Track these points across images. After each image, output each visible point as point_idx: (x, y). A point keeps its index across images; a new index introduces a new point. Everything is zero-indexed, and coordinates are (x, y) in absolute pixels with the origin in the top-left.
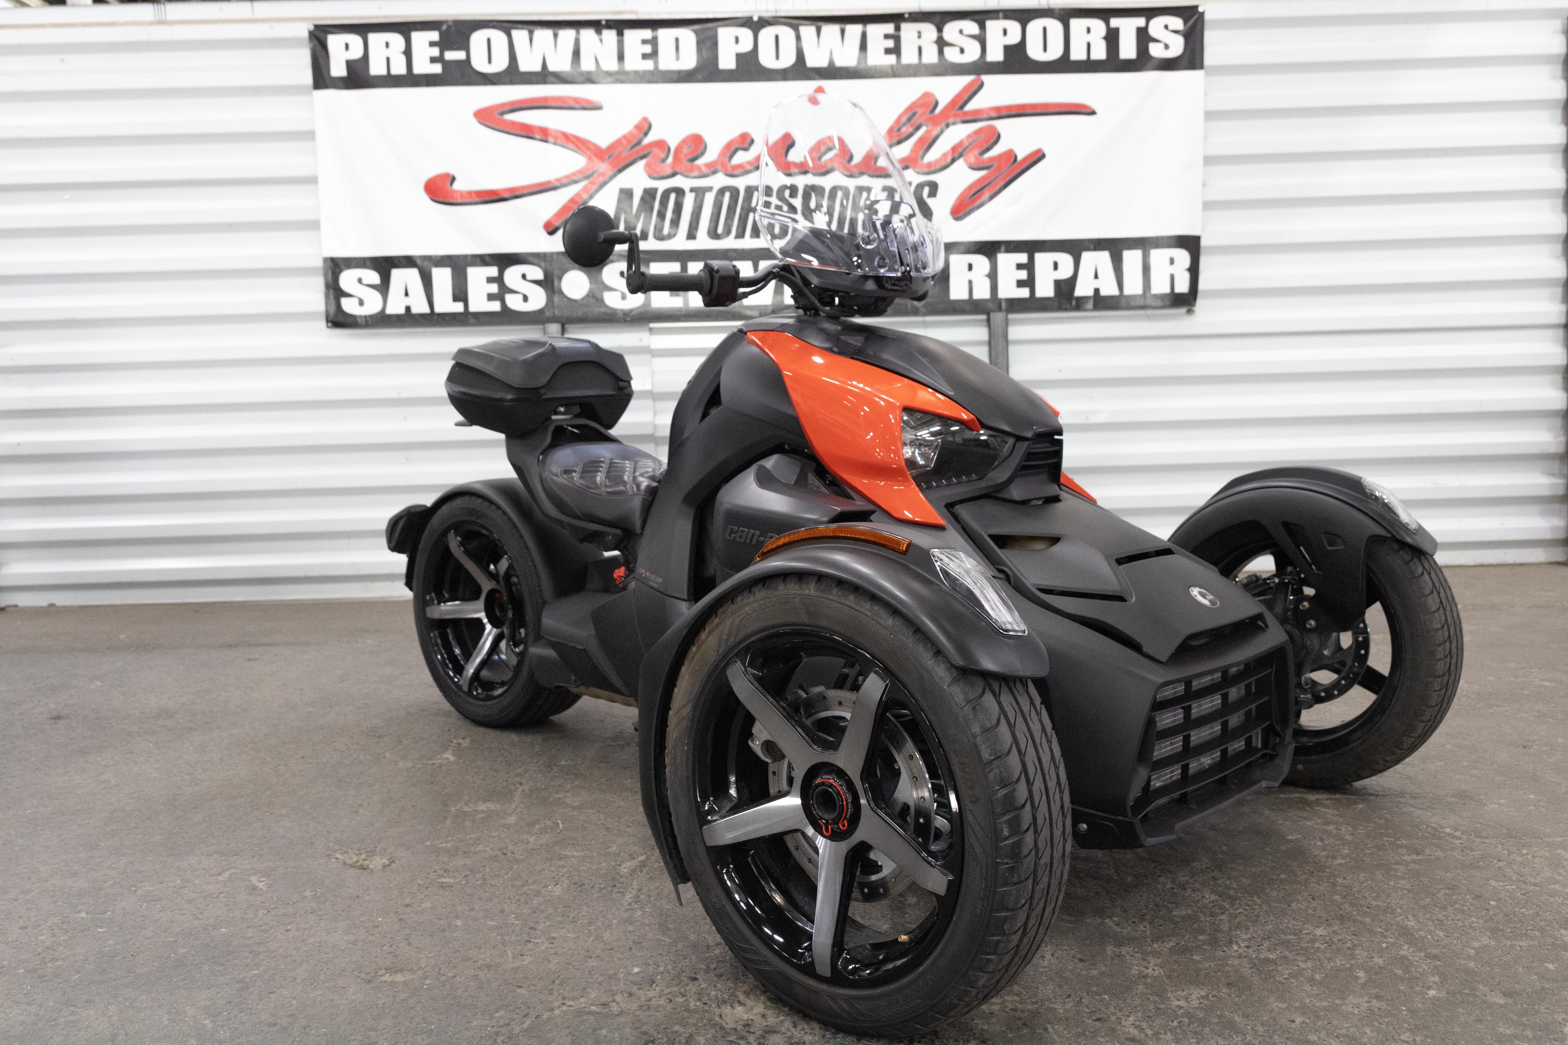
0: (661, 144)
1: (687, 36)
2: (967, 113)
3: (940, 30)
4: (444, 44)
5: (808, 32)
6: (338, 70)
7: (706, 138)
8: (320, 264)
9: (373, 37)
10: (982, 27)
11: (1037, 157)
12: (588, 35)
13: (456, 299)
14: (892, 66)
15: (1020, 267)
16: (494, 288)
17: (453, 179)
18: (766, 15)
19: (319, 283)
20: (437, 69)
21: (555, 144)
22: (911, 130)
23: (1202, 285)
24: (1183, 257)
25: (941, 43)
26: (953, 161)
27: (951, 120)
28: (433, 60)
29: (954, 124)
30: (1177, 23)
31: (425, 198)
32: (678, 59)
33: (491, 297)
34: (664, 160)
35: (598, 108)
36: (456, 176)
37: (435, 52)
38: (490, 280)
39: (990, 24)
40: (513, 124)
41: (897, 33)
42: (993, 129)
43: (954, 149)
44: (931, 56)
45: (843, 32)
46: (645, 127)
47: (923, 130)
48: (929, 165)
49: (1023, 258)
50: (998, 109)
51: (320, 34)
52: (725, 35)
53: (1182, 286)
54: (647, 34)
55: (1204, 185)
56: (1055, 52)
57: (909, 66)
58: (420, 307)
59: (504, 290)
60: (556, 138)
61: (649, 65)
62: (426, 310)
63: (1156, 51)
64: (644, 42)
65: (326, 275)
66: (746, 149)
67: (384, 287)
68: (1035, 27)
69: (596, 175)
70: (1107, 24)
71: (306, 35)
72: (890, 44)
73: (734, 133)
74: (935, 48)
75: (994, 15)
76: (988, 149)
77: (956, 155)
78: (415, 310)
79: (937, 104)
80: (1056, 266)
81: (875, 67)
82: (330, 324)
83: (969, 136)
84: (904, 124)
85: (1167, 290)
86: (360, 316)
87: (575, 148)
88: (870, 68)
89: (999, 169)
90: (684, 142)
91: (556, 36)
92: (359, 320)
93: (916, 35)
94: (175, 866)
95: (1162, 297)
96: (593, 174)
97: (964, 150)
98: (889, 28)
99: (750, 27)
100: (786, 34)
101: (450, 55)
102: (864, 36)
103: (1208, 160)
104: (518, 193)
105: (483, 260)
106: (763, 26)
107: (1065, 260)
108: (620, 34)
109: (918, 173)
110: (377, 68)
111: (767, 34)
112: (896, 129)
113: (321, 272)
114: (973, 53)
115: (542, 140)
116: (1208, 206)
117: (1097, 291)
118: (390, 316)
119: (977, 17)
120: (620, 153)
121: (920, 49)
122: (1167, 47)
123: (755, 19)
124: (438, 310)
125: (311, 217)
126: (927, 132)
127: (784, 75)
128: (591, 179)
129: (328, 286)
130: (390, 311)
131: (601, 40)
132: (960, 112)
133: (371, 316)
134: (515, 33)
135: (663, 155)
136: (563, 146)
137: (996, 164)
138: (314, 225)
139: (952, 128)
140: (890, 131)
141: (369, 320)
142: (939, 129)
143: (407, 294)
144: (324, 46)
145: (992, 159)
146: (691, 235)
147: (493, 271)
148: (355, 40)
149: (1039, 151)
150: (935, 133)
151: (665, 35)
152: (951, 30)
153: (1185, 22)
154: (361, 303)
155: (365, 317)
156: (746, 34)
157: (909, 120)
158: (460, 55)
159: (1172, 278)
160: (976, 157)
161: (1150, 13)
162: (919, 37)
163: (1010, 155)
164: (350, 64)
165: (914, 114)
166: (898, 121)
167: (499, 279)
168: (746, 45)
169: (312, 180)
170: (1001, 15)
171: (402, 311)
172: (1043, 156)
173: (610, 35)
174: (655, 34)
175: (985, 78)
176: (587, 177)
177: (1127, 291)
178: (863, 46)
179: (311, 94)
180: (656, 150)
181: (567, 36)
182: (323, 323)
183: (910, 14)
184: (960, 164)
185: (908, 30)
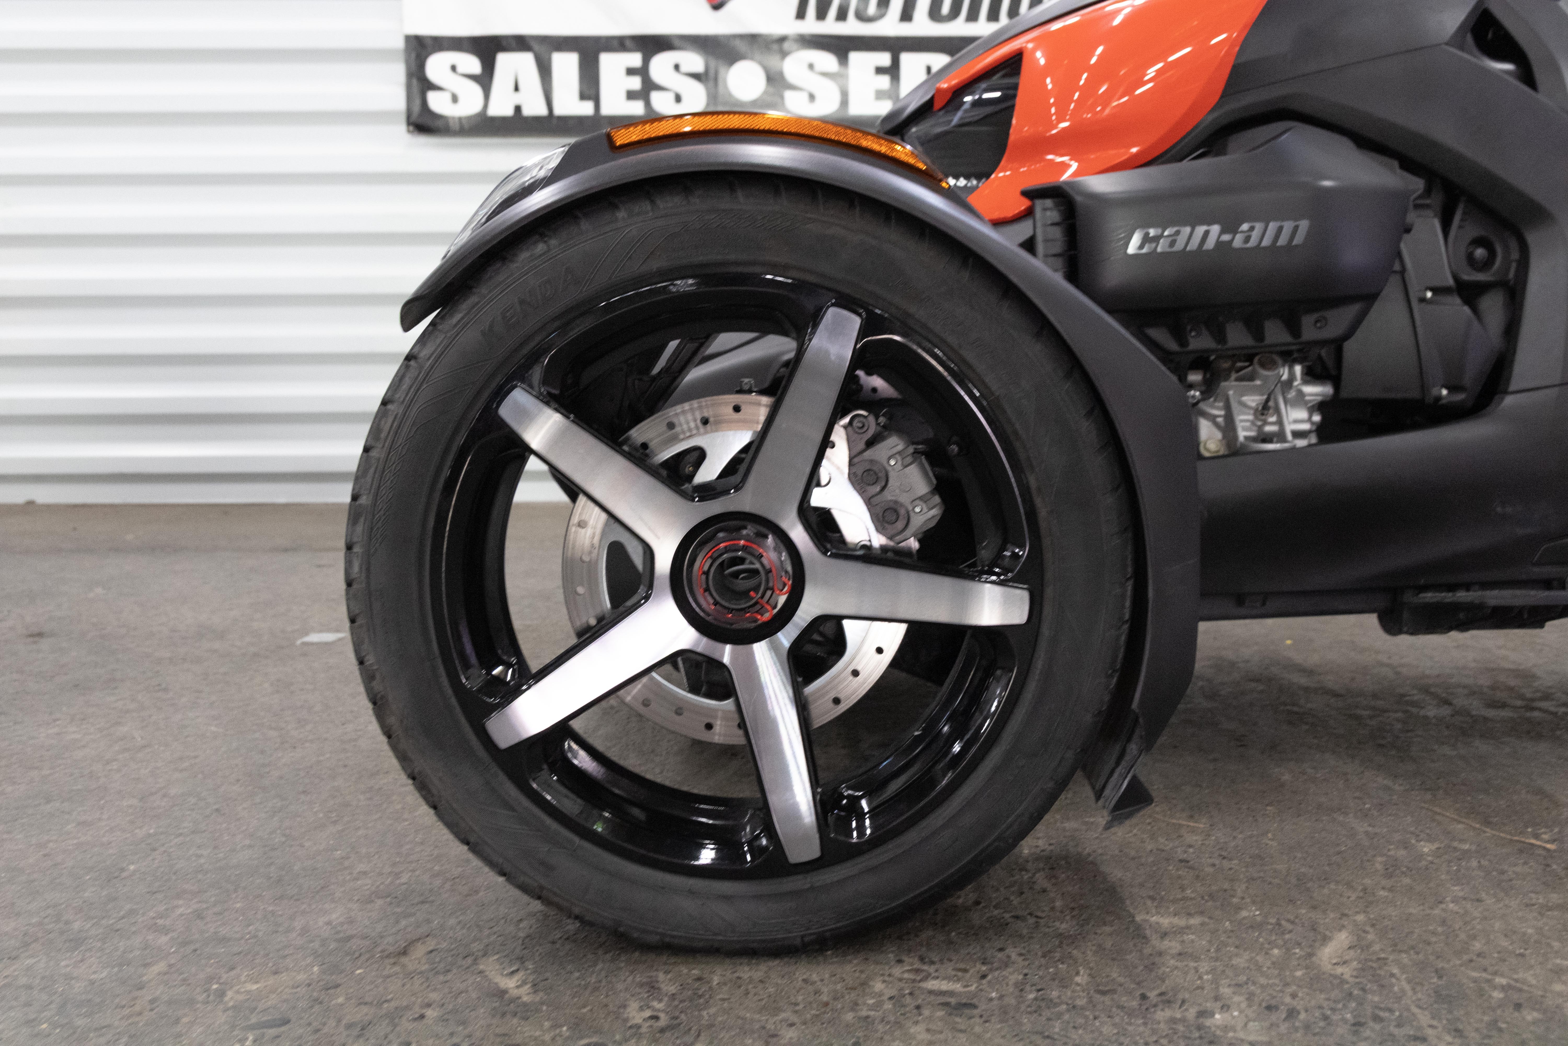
8: (400, 44)
13: (583, 97)
16: (635, 83)
19: (398, 72)
33: (631, 95)
38: (631, 72)
58: (535, 107)
59: (649, 86)
62: (543, 111)
65: (407, 60)
67: (485, 79)
78: (527, 112)
82: (411, 128)
86: (453, 118)
92: (452, 123)
105: (622, 43)
113: (402, 55)
118: (493, 119)
124: (558, 111)
129: (410, 75)
130: (493, 111)
133: (468, 119)
141: (466, 124)
143: (517, 89)
146: (907, 15)
147: (635, 59)
154: (455, 99)
155: (460, 119)
167: (643, 72)
171: (509, 112)
182: (402, 128)
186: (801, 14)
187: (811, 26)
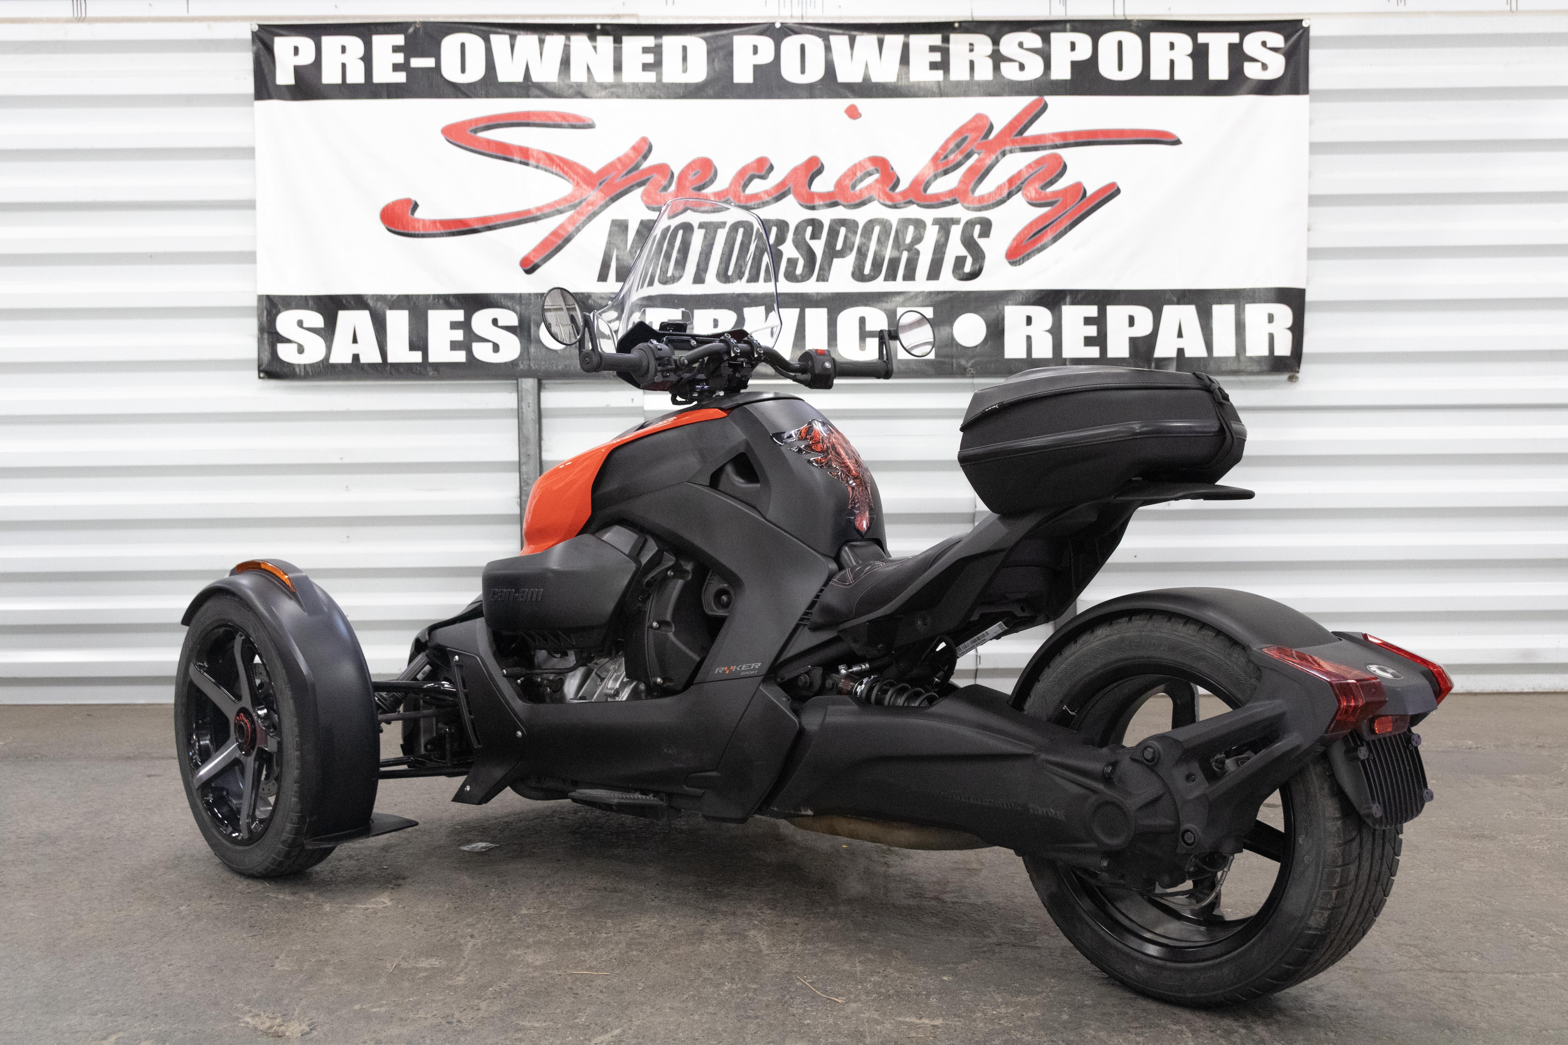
0: (663, 169)
1: (697, 45)
2: (1027, 140)
3: (996, 42)
4: (410, 49)
5: (839, 42)
6: (284, 77)
7: (716, 163)
8: (254, 303)
9: (326, 40)
10: (1046, 40)
11: (1111, 193)
12: (580, 42)
13: (413, 347)
14: (939, 82)
15: (1088, 321)
16: (459, 335)
17: (416, 206)
18: (790, 21)
19: (251, 325)
20: (401, 77)
21: (537, 167)
22: (960, 157)
23: (1307, 348)
24: (1284, 314)
25: (997, 58)
26: (1010, 195)
27: (1008, 148)
28: (396, 68)
29: (1011, 152)
30: (1276, 40)
31: (382, 228)
32: (685, 70)
33: (455, 346)
34: (665, 189)
35: (590, 126)
36: (418, 203)
37: (400, 58)
38: (454, 325)
39: (1055, 37)
40: (489, 142)
41: (946, 45)
42: (1058, 158)
43: (1011, 181)
44: (985, 72)
45: (881, 43)
46: (644, 149)
47: (975, 157)
48: (981, 199)
49: (1092, 311)
50: (1063, 135)
51: (265, 36)
52: (742, 44)
53: (1283, 348)
54: (649, 41)
55: (1309, 230)
56: (1132, 70)
57: (958, 83)
58: (370, 355)
59: (471, 337)
60: (538, 161)
61: (650, 77)
62: (378, 359)
63: (1252, 71)
64: (646, 50)
65: (260, 316)
66: (763, 177)
67: (328, 332)
68: (1108, 41)
69: (584, 204)
70: (1194, 39)
71: (249, 36)
72: (937, 57)
73: (750, 158)
74: (990, 62)
75: (1060, 27)
76: (1052, 183)
77: (1014, 188)
78: (364, 359)
79: (991, 128)
80: (1132, 321)
81: (919, 82)
82: (262, 375)
83: (1029, 166)
84: (952, 151)
85: (1265, 352)
86: (299, 366)
87: (561, 174)
88: (913, 85)
89: (1064, 205)
90: (689, 166)
91: (542, 42)
92: (297, 370)
93: (968, 47)
94: (52, 1025)
95: (1259, 360)
96: (581, 202)
97: (1022, 183)
98: (936, 39)
99: (770, 36)
100: (814, 44)
101: (417, 63)
102: (906, 47)
103: (1315, 200)
104: (491, 224)
105: (447, 302)
106: (788, 35)
107: (1143, 315)
108: (618, 41)
109: (968, 209)
110: (330, 76)
111: (791, 44)
112: (942, 157)
113: (255, 312)
114: (1034, 69)
115: (521, 163)
116: (1314, 253)
117: (1181, 351)
118: (334, 366)
119: (1040, 28)
120: (613, 179)
121: (972, 64)
122: (1265, 67)
123: (778, 25)
124: (391, 359)
125: (246, 248)
126: (979, 160)
127: (810, 91)
128: (578, 209)
129: (261, 330)
130: (333, 360)
131: (595, 48)
132: (1019, 137)
133: (312, 365)
134: (493, 38)
135: (664, 183)
136: (546, 170)
137: (1061, 199)
138: (250, 257)
139: (1009, 157)
140: (935, 158)
141: (309, 370)
142: (993, 157)
143: (355, 341)
144: (269, 49)
145: (1056, 193)
146: (699, 278)
147: (458, 315)
148: (306, 44)
149: (1113, 185)
150: (988, 162)
151: (671, 44)
152: (1009, 43)
153: (1286, 40)
154: (301, 349)
155: (305, 366)
156: (766, 44)
157: (958, 146)
158: (429, 62)
159: (1271, 337)
160: (1037, 192)
161: (1245, 27)
162: (971, 50)
163: (1078, 190)
164: (298, 70)
165: (964, 139)
166: (944, 147)
167: (465, 325)
168: (766, 56)
169: (250, 205)
170: (1068, 26)
171: (348, 360)
172: (1118, 191)
173: (605, 43)
174: (659, 41)
175: (1048, 99)
176: (574, 207)
177: (1217, 353)
178: (905, 59)
179: (252, 105)
180: (656, 176)
181: (555, 42)
182: (254, 373)
183: (960, 23)
184: (1018, 199)
185: (958, 42)
186: (603, 277)
187: (612, 286)
